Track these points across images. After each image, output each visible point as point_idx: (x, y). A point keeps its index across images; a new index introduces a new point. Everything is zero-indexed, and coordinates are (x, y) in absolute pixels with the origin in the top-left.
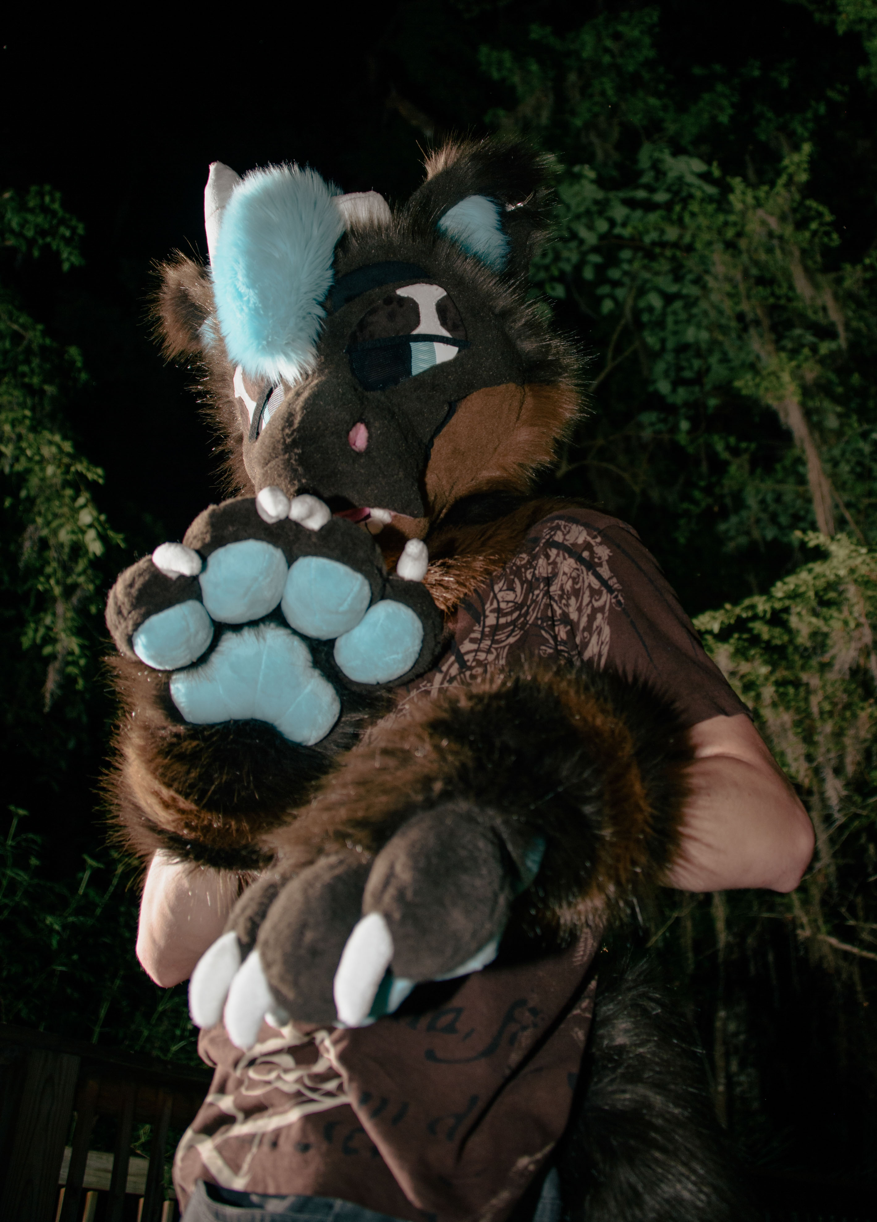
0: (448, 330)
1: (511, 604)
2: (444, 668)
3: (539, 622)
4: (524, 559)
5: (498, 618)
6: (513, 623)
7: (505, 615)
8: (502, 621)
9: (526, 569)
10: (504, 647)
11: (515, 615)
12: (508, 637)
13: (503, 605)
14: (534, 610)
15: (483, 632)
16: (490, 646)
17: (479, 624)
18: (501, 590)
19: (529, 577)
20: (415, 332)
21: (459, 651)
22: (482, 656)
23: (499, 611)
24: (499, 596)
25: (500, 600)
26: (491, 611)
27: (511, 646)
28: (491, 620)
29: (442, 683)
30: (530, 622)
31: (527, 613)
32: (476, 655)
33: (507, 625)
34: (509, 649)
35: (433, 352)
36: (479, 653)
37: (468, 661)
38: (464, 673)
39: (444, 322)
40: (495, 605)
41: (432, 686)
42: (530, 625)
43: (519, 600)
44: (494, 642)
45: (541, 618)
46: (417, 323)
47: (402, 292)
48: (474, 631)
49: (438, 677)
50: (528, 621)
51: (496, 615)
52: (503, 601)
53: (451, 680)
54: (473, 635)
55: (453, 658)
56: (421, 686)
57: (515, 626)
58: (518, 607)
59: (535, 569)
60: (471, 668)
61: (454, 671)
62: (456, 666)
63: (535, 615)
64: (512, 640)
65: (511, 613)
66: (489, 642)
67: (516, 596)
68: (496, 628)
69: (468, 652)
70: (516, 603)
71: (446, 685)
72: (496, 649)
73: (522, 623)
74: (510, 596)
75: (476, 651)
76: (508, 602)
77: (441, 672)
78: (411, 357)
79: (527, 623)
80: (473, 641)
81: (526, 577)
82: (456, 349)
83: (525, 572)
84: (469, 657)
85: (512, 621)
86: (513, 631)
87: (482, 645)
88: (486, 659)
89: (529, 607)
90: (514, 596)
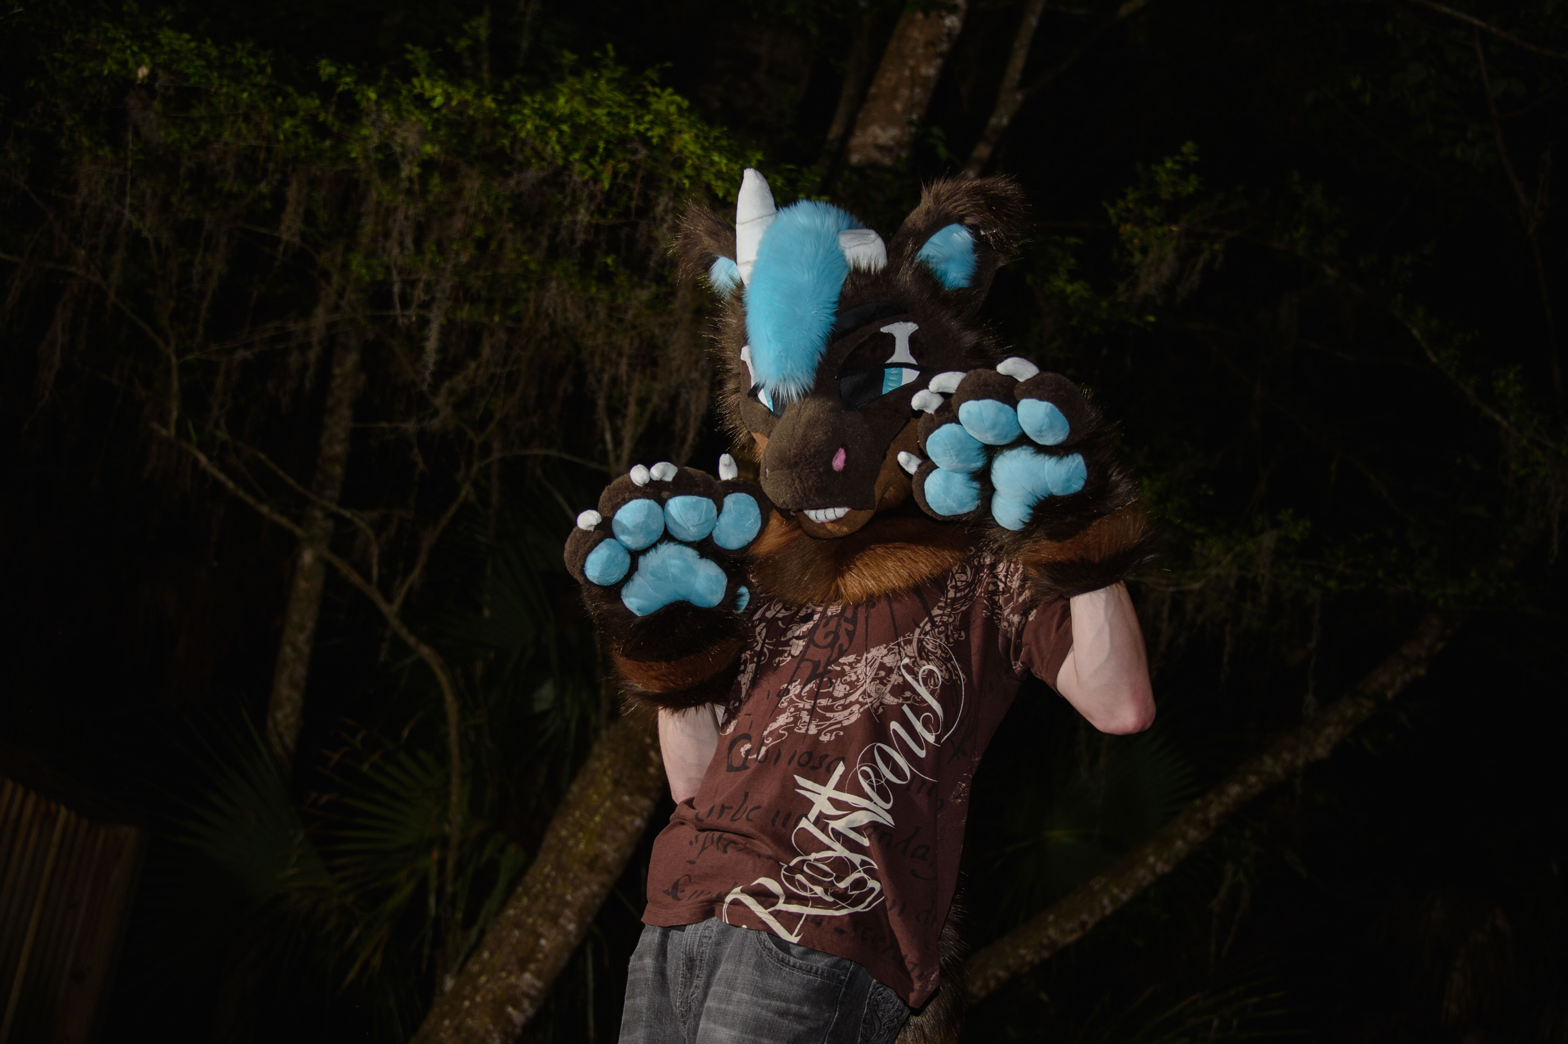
0: (915, 358)
1: (964, 583)
2: (921, 625)
3: (983, 594)
4: (972, 551)
5: (956, 593)
6: (965, 596)
7: (960, 591)
8: (958, 595)
9: (974, 558)
10: (959, 613)
11: (967, 591)
12: (961, 606)
13: (959, 584)
14: (979, 587)
15: (946, 602)
16: (951, 612)
17: (944, 596)
18: (957, 572)
19: (976, 563)
20: (889, 361)
21: (931, 614)
22: (945, 619)
23: (955, 587)
24: (957, 576)
25: (957, 580)
26: (951, 587)
27: (963, 612)
28: (951, 594)
29: (920, 635)
30: (977, 595)
31: (975, 589)
32: (941, 618)
33: (961, 598)
34: (961, 615)
35: (901, 374)
36: (944, 617)
37: (937, 621)
38: (934, 630)
39: (913, 352)
40: (954, 583)
41: (913, 636)
42: (977, 596)
43: (970, 580)
44: (953, 609)
45: (983, 592)
46: (892, 353)
47: (884, 330)
48: (941, 601)
49: (918, 631)
50: (975, 594)
51: (954, 590)
52: (959, 581)
53: (926, 634)
54: (941, 604)
55: (927, 619)
56: (906, 635)
57: (966, 599)
58: (969, 585)
59: (980, 558)
60: (938, 627)
61: (928, 628)
62: (929, 624)
63: (980, 590)
64: (964, 608)
65: (963, 590)
66: (949, 610)
67: (968, 577)
68: (954, 600)
69: (937, 616)
70: (968, 582)
71: (922, 637)
72: (954, 614)
73: (972, 596)
74: (964, 578)
75: (942, 615)
76: (962, 582)
77: (919, 627)
78: (884, 379)
79: (975, 596)
80: (940, 608)
81: (974, 564)
82: (918, 373)
83: (973, 561)
84: (937, 619)
85: (964, 595)
86: (965, 602)
87: (945, 612)
88: (948, 621)
89: (976, 585)
90: (966, 577)
